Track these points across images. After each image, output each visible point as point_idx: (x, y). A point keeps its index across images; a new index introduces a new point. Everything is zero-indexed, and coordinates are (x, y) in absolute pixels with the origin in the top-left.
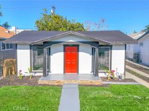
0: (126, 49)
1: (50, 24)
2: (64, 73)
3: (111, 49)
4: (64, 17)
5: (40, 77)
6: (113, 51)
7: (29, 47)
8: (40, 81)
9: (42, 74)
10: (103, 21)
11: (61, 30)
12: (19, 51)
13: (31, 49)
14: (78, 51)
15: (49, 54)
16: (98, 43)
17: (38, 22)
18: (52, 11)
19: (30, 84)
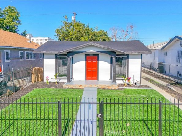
0: (141, 58)
1: (71, 33)
2: (86, 79)
3: (128, 58)
4: (86, 25)
5: (64, 83)
6: (129, 60)
7: (54, 56)
8: (65, 86)
9: (66, 81)
10: (132, 27)
11: (82, 38)
13: (56, 58)
14: (98, 60)
15: (72, 62)
16: (115, 52)
17: (58, 30)
18: (73, 18)
19: (56, 87)
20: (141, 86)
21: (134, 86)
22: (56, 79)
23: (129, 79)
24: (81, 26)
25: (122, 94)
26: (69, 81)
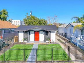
0: (55, 32)
1: (30, 21)
2: (34, 41)
4: (36, 17)
5: (26, 42)
6: (51, 33)
7: (23, 32)
8: (26, 43)
9: (27, 41)
10: (56, 16)
11: (34, 23)
12: (19, 34)
14: (39, 33)
16: (45, 31)
17: (24, 19)
18: (30, 14)
19: (23, 44)
20: (55, 43)
21: (53, 43)
22: (23, 40)
23: (51, 40)
24: (34, 17)
25: (47, 46)
26: (28, 41)
